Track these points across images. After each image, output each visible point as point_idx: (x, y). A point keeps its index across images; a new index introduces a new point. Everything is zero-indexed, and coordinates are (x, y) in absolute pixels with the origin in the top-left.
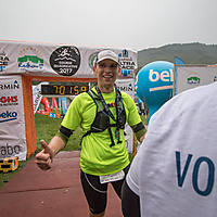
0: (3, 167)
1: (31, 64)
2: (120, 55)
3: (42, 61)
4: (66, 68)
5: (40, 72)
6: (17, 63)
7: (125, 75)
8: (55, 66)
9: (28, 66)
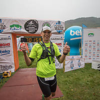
0: (4, 75)
2: (57, 24)
3: (21, 27)
4: (32, 30)
5: (20, 32)
6: (9, 28)
7: (59, 33)
8: (27, 29)
9: (15, 29)
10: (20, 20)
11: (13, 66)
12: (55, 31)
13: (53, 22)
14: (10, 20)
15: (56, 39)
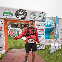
1: (8, 15)
2: (41, 14)
3: (12, 14)
4: (21, 17)
5: (11, 18)
7: (42, 21)
8: (17, 16)
9: (7, 16)
10: (12, 9)
11: (4, 48)
12: (40, 19)
13: (38, 12)
14: (3, 8)
15: (40, 25)
